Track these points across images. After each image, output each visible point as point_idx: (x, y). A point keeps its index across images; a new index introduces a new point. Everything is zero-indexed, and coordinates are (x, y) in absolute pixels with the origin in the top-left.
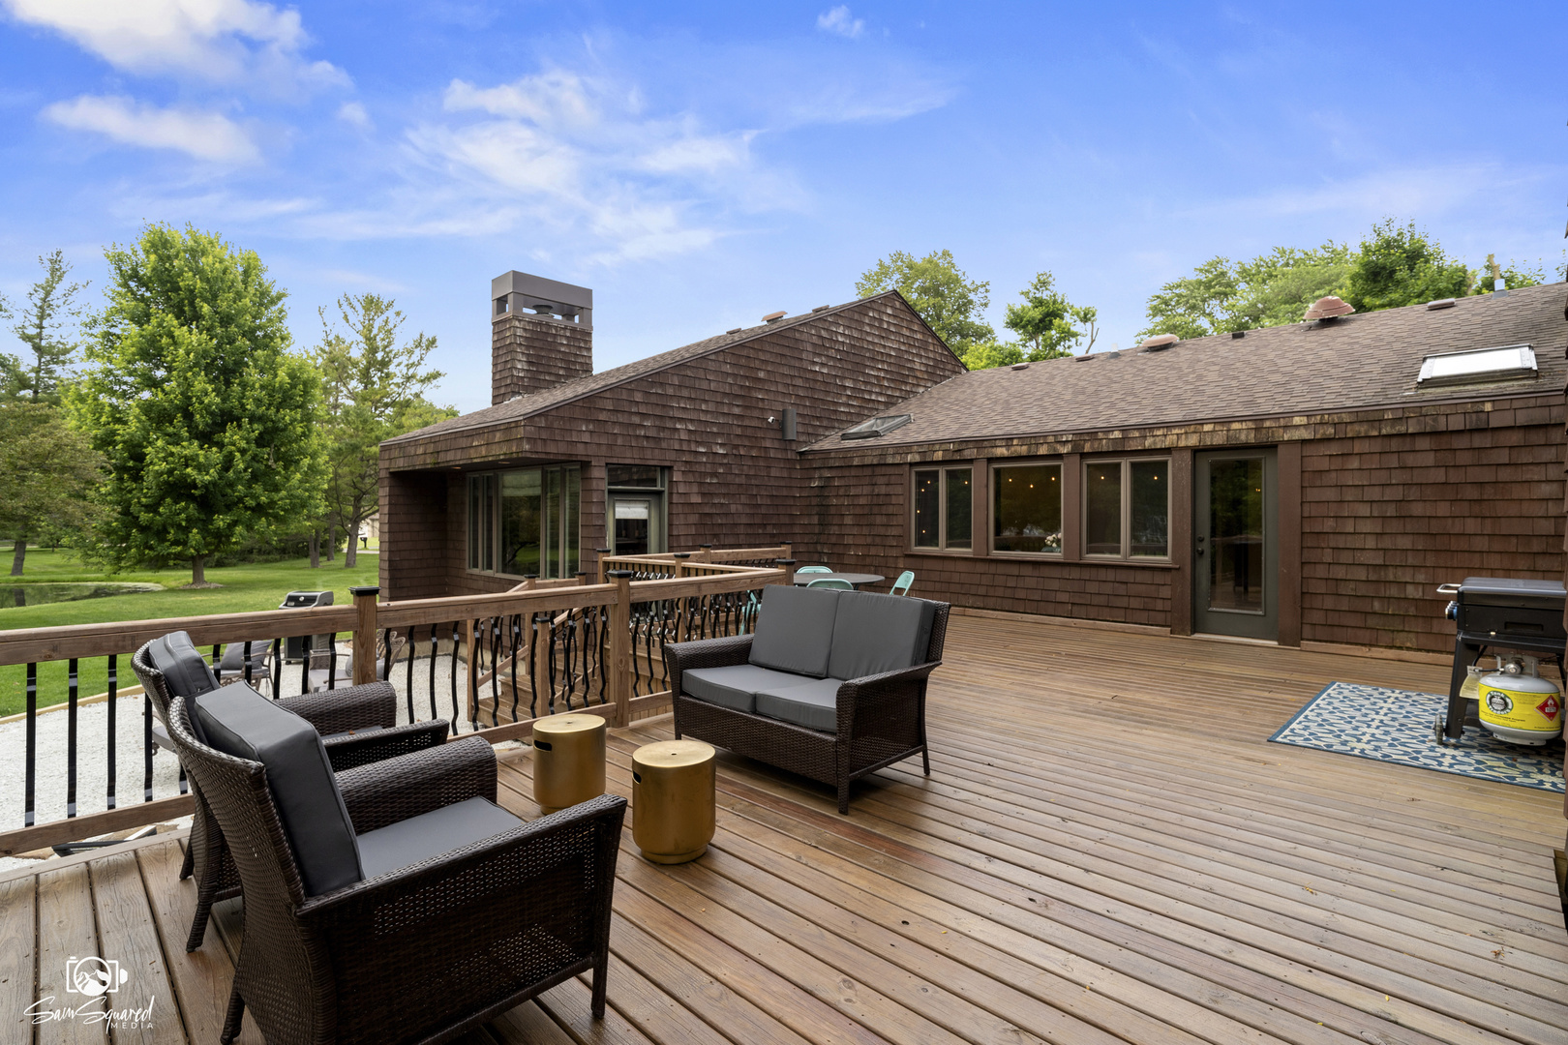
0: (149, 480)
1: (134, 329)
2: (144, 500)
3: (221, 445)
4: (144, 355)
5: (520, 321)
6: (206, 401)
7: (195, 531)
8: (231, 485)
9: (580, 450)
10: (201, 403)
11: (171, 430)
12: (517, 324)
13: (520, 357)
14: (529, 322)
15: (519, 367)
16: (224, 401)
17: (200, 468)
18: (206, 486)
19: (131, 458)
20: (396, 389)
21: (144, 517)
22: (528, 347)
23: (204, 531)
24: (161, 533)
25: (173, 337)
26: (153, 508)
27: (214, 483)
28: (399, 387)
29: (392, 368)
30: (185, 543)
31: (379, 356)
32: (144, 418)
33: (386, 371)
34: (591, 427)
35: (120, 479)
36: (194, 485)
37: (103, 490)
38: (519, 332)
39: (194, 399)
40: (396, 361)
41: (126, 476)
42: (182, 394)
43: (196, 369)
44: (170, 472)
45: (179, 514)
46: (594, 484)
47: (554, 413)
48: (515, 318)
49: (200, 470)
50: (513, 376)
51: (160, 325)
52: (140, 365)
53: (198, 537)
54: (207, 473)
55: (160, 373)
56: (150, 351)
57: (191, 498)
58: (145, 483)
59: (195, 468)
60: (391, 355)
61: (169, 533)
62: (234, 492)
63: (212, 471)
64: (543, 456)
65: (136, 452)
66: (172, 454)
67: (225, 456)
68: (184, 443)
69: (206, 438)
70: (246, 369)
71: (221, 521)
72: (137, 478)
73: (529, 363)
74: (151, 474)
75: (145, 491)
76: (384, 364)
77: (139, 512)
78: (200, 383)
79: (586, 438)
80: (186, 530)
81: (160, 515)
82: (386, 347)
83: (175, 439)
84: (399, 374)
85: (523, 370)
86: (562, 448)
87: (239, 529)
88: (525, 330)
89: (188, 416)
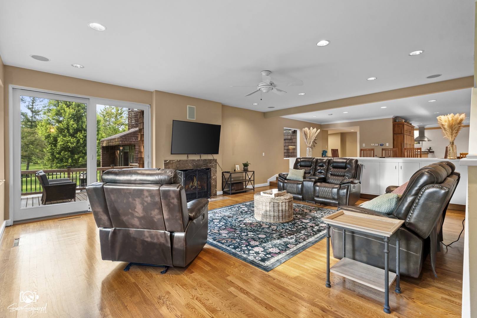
0: (59, 146)
1: (55, 108)
2: (57, 151)
3: (76, 137)
4: (57, 114)
5: (133, 112)
6: (73, 126)
7: (70, 159)
8: (79, 147)
9: (133, 143)
10: (72, 127)
11: (64, 134)
12: (132, 112)
13: (133, 120)
14: (135, 112)
15: (133, 122)
16: (77, 126)
17: (71, 143)
18: (72, 147)
19: (54, 141)
20: (124, 121)
21: (57, 156)
22: (135, 117)
23: (72, 159)
24: (61, 160)
25: (64, 110)
26: (59, 153)
27: (75, 147)
28: (125, 120)
29: (123, 115)
30: (67, 162)
31: (119, 112)
32: (57, 131)
33: (121, 115)
34: (135, 138)
35: (51, 146)
36: (69, 147)
37: (47, 149)
38: (133, 114)
39: (70, 126)
40: (124, 113)
41: (53, 146)
42: (67, 124)
43: (71, 119)
44: (63, 144)
45: (66, 155)
46: (136, 150)
47: (127, 136)
48: (132, 111)
49: (71, 144)
50: (131, 124)
51: (61, 107)
52: (56, 118)
53: (71, 161)
54: (73, 144)
55: (61, 119)
56: (59, 114)
57: (69, 151)
58: (57, 147)
59: (70, 143)
60: (122, 111)
61: (64, 160)
62: (80, 149)
63: (74, 144)
64: (124, 144)
65: (55, 139)
66: (64, 140)
67: (77, 140)
68: (67, 137)
69: (73, 136)
70: (83, 118)
71: (76, 156)
72: (55, 146)
73: (135, 121)
74: (59, 145)
75: (57, 149)
76: (121, 114)
77: (56, 155)
78: (72, 122)
79: (134, 140)
80: (67, 159)
81: (61, 155)
82: (121, 109)
83: (65, 136)
84: (125, 117)
85: (134, 123)
86: (129, 143)
87: (81, 159)
88: (134, 114)
89: (68, 130)
